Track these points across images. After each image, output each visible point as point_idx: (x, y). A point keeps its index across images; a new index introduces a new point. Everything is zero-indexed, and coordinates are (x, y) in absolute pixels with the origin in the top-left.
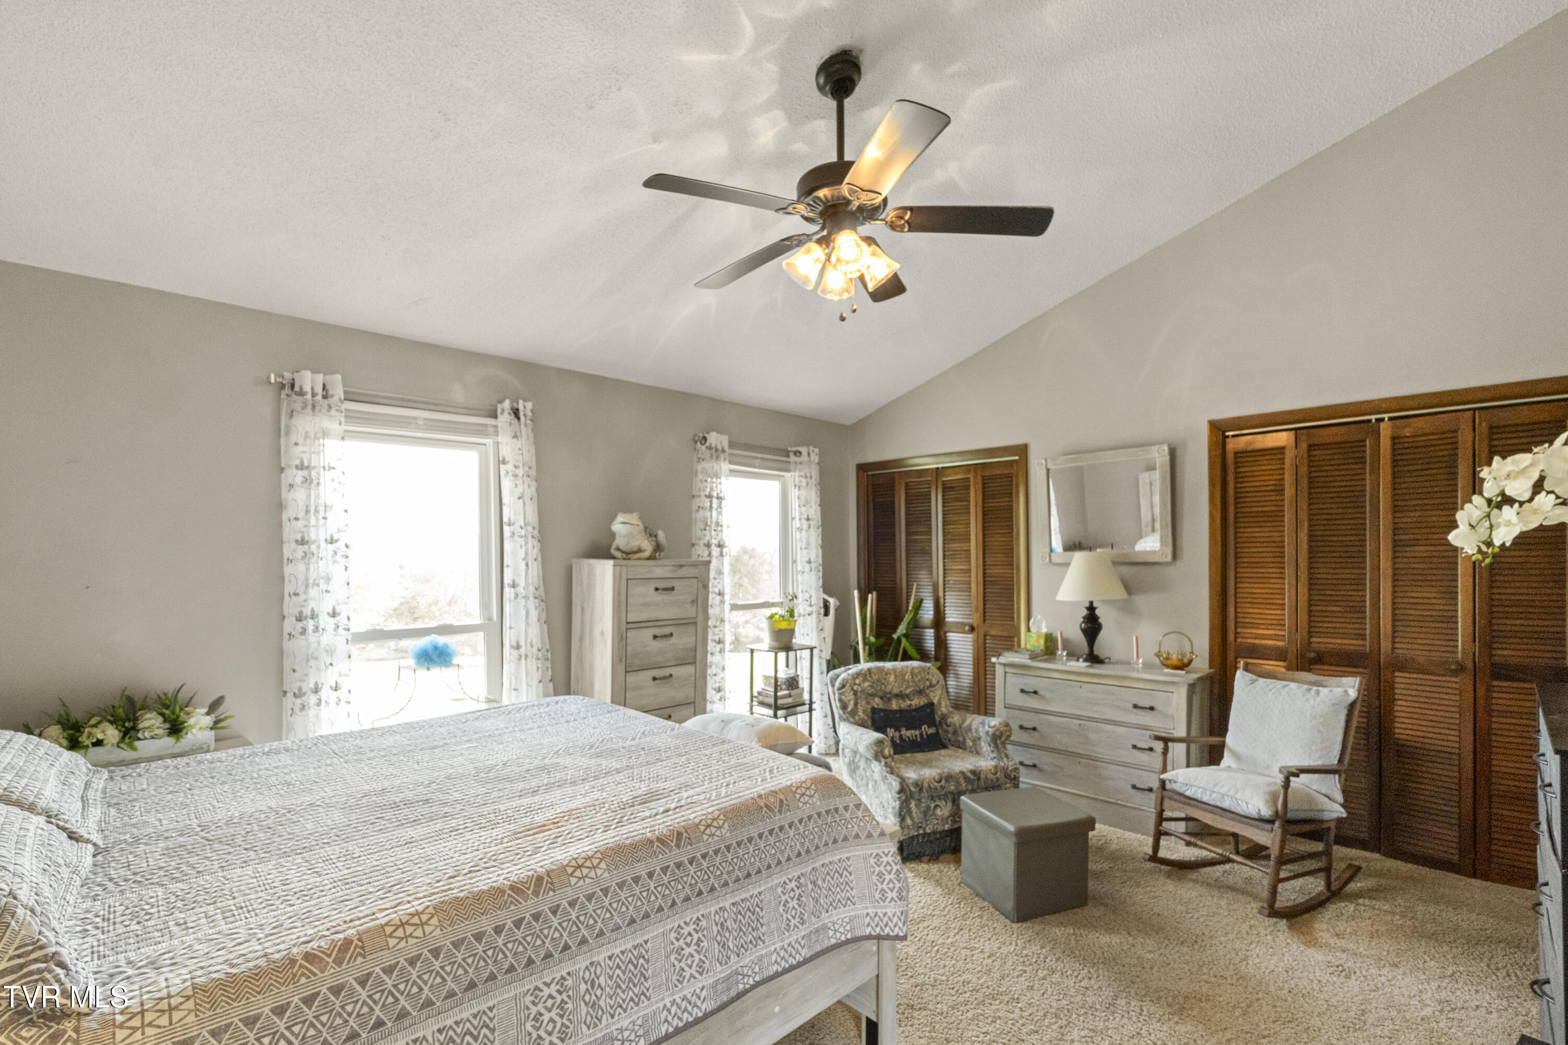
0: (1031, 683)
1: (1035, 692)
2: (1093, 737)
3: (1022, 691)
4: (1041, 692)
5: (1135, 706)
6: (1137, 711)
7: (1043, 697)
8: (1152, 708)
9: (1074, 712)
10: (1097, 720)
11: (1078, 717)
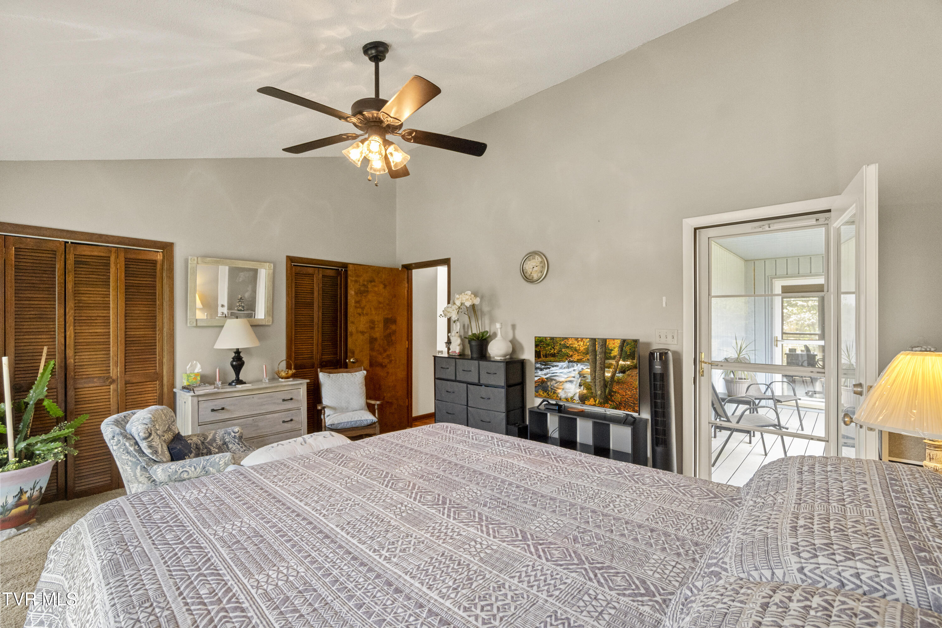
0: (218, 404)
1: (223, 409)
2: (261, 424)
3: (213, 410)
4: (227, 407)
5: (284, 400)
6: (285, 402)
7: (227, 410)
8: (291, 399)
9: (249, 413)
10: (262, 414)
11: (252, 416)
